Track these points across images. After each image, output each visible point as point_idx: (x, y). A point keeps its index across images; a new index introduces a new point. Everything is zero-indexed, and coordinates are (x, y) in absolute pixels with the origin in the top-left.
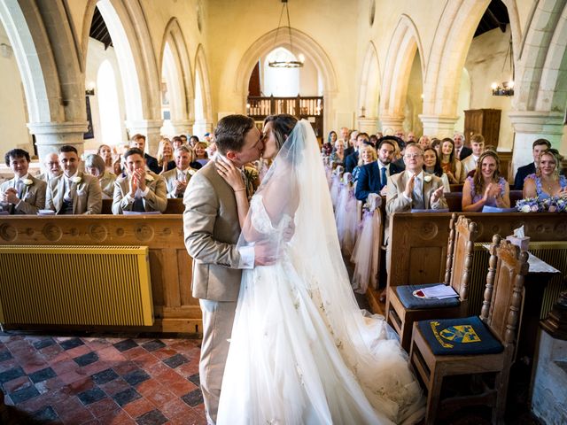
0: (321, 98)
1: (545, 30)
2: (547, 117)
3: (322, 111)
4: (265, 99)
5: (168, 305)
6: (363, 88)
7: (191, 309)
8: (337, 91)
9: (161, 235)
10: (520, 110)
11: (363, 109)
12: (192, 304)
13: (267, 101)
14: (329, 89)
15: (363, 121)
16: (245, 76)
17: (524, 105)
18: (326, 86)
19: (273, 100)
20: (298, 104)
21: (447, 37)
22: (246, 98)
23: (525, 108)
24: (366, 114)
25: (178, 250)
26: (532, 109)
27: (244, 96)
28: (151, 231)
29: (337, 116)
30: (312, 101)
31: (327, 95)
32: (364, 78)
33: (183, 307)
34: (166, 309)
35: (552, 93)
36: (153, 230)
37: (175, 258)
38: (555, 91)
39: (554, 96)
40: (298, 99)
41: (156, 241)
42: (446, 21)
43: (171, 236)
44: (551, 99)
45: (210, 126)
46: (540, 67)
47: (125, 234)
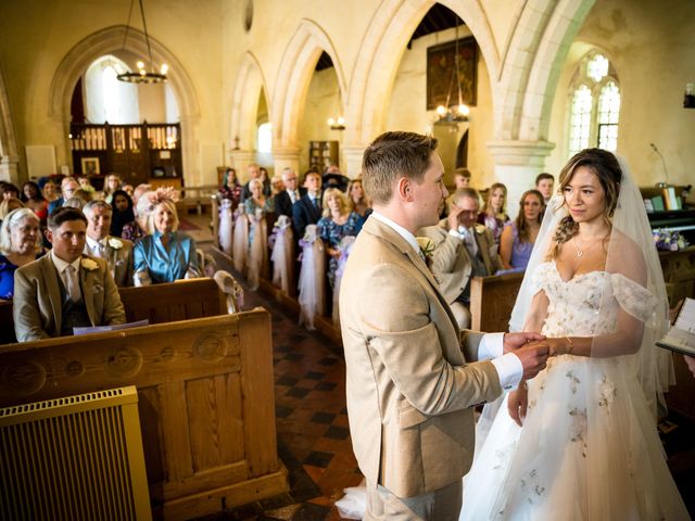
0: (177, 126)
1: (528, 50)
2: (535, 147)
3: (178, 143)
4: (96, 126)
5: (172, 477)
6: (235, 112)
7: (211, 474)
8: (199, 116)
9: (156, 361)
10: (504, 139)
11: (237, 140)
12: (211, 466)
13: (99, 130)
14: (188, 113)
15: (236, 155)
16: (65, 94)
17: (508, 134)
18: (183, 109)
19: (107, 127)
20: (144, 134)
21: (376, 49)
22: (68, 125)
23: (510, 137)
24: (242, 145)
25: (186, 381)
26: (516, 138)
27: (64, 122)
28: (135, 357)
29: (200, 148)
30: (158, 130)
31: (185, 121)
32: (237, 99)
33: (198, 474)
34: (167, 486)
35: (538, 122)
36: (140, 354)
37: (183, 396)
38: (541, 119)
39: (541, 124)
40: (144, 126)
41: (148, 374)
42: (376, 30)
43: (174, 359)
44: (537, 127)
45: (15, 166)
46: (523, 91)
47: (84, 371)
